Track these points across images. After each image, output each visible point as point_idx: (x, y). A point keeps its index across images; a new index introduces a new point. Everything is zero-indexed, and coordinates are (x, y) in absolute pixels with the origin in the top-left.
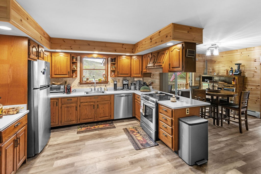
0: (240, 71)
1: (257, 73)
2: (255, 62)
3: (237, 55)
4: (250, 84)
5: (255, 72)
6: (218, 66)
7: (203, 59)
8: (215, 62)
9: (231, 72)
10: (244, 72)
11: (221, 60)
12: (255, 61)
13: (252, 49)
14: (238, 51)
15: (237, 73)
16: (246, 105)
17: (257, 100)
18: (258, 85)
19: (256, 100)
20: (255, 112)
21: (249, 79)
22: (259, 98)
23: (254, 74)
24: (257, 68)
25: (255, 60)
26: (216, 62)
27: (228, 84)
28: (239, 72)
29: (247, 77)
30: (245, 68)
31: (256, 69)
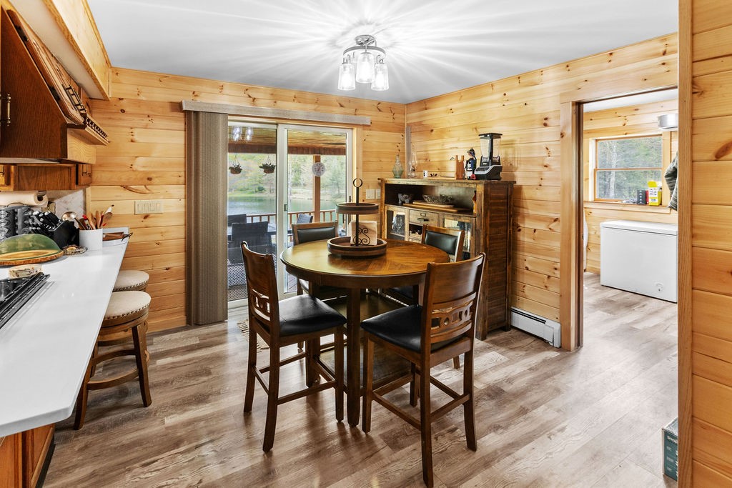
0: (496, 163)
1: (551, 170)
2: (547, 128)
3: (492, 102)
4: (531, 212)
5: (546, 166)
6: (439, 144)
7: (396, 120)
8: (432, 131)
9: (469, 165)
10: (511, 169)
11: (449, 125)
12: (545, 125)
13: (537, 78)
14: (495, 87)
15: (483, 170)
16: (467, 323)
17: (550, 274)
18: (556, 216)
19: (549, 277)
20: (544, 322)
21: (526, 193)
22: (556, 269)
23: (541, 173)
24: (550, 149)
25: (546, 119)
26: (433, 133)
27: (459, 212)
28: (491, 167)
29: (520, 188)
30: (514, 151)
31: (546, 154)
